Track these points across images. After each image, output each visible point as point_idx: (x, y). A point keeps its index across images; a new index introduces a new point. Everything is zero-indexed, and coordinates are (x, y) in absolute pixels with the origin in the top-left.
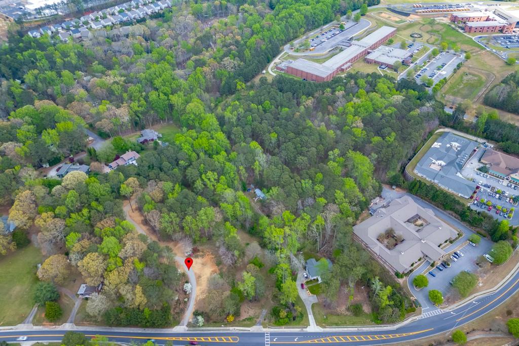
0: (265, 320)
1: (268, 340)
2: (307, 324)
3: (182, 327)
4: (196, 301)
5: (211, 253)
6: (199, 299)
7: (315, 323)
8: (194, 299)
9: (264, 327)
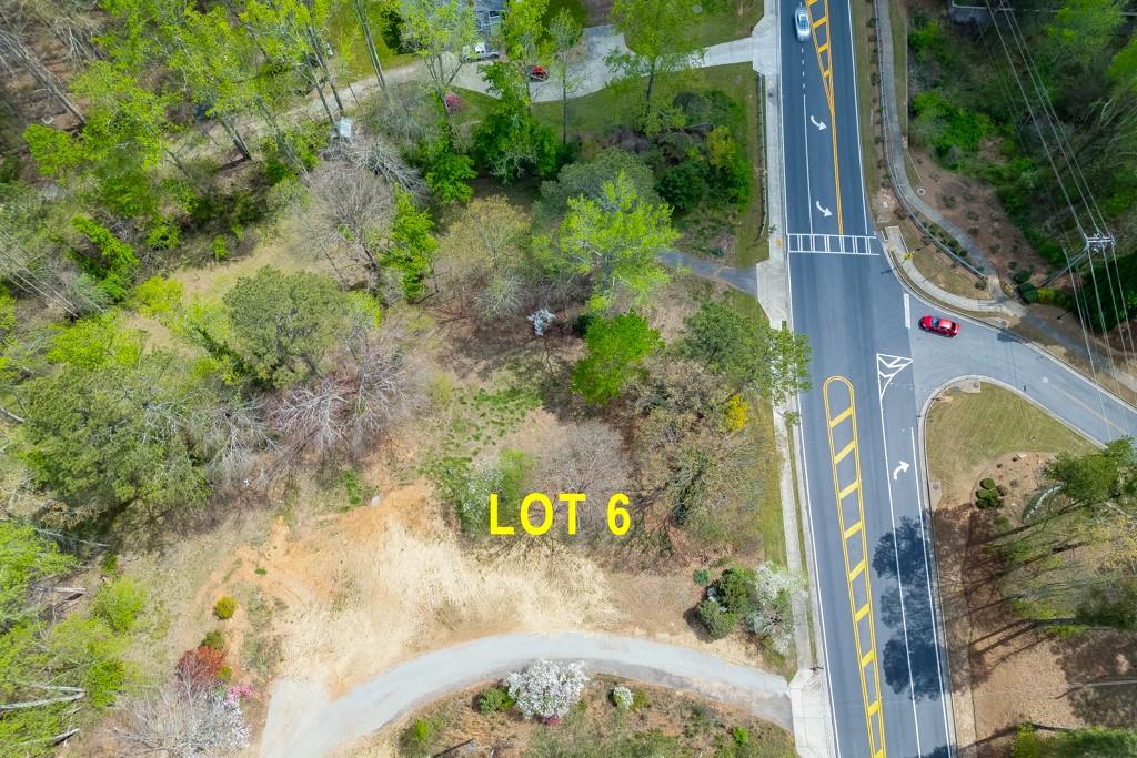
0: (717, 253)
1: (827, 243)
2: (747, 75)
3: (797, 710)
4: (618, 627)
5: (245, 553)
6: (610, 609)
7: (735, 43)
8: (614, 639)
9: (766, 256)
